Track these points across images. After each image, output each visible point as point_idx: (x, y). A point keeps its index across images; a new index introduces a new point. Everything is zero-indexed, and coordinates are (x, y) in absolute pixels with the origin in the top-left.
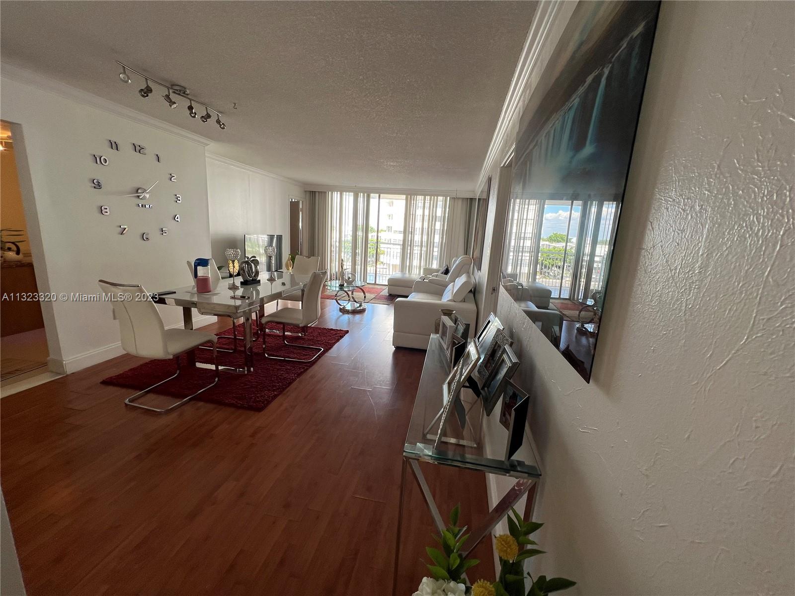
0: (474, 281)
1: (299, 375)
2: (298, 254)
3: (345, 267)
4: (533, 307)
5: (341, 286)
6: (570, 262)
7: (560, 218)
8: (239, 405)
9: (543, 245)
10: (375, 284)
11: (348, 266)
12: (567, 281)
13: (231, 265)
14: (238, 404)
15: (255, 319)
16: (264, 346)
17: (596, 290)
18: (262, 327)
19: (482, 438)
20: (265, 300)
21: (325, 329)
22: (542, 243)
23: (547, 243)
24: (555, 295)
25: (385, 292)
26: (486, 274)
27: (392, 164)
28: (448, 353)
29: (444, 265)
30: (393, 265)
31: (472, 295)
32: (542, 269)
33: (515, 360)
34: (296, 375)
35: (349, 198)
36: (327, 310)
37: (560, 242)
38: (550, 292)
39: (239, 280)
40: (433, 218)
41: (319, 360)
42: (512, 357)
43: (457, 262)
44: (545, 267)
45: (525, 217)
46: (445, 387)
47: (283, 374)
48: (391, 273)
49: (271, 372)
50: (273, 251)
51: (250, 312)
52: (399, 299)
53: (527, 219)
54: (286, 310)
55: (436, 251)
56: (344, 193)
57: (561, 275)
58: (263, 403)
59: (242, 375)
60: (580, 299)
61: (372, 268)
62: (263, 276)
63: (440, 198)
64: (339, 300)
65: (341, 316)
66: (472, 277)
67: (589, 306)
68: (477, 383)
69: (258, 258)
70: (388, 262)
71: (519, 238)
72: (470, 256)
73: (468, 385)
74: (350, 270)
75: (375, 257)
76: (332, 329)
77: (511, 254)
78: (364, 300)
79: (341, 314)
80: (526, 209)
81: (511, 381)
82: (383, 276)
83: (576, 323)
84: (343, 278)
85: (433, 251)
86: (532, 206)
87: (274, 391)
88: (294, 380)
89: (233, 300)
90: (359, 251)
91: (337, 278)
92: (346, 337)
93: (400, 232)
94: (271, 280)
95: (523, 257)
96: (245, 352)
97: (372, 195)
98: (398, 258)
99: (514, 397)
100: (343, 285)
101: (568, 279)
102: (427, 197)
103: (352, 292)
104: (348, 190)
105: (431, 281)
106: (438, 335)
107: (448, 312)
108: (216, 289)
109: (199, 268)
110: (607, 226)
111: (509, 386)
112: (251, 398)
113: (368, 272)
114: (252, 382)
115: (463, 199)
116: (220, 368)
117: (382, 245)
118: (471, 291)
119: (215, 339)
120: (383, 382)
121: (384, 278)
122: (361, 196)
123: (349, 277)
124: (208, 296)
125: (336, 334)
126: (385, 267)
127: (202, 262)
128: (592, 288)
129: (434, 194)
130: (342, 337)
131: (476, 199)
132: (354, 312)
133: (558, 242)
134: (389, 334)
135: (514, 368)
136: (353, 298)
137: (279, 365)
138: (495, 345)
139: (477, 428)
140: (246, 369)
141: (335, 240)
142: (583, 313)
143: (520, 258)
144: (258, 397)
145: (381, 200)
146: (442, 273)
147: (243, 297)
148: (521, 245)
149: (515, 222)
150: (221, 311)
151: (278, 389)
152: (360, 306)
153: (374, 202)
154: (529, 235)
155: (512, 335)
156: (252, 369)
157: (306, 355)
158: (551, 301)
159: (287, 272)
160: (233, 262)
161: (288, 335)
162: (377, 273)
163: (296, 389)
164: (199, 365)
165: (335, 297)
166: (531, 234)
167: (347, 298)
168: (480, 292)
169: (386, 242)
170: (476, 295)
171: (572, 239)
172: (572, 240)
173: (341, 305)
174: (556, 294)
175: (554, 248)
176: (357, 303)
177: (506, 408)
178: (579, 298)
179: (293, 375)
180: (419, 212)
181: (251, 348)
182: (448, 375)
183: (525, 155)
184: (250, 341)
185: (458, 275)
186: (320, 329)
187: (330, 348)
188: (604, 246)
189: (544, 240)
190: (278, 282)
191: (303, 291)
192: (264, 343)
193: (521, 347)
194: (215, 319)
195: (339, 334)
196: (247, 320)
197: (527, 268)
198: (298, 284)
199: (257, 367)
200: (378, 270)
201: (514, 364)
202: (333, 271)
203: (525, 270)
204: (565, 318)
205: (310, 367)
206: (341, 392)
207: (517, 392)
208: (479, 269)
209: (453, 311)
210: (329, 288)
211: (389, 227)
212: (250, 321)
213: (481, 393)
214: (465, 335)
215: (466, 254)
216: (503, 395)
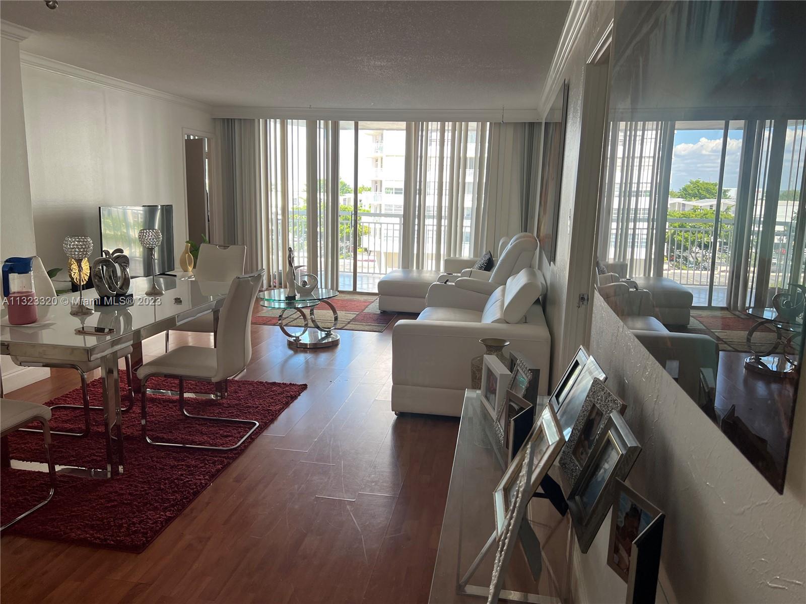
0: (544, 283)
1: (213, 476)
2: (204, 241)
3: (296, 264)
4: (659, 329)
5: (290, 300)
6: (727, 237)
7: (704, 152)
8: (98, 541)
9: (673, 204)
10: (354, 292)
11: (301, 259)
12: (723, 271)
13: (75, 266)
14: (95, 539)
15: (125, 369)
16: (143, 422)
17: (779, 289)
18: (137, 385)
19: (573, 588)
20: (142, 332)
21: (261, 383)
22: (671, 201)
23: (681, 200)
24: (699, 300)
25: (374, 307)
26: (565, 268)
27: (378, 63)
28: (500, 428)
29: (484, 253)
30: (386, 254)
31: (539, 309)
32: (672, 251)
33: (631, 442)
34: (207, 477)
35: (298, 131)
36: (264, 345)
37: (705, 197)
38: (689, 297)
39: (90, 297)
40: (459, 163)
41: (251, 447)
42: (626, 435)
43: (509, 246)
44: (679, 247)
45: (637, 154)
46: (499, 498)
47: (182, 475)
48: (383, 271)
49: (159, 472)
50: (155, 236)
51: (115, 356)
52: (401, 322)
53: (641, 157)
54: (183, 350)
55: (468, 226)
56: (289, 121)
57: (710, 261)
58: (145, 534)
59: (102, 483)
60: (750, 307)
61: (347, 261)
62: (139, 286)
63: (473, 125)
64: (286, 325)
65: (291, 356)
66: (539, 274)
67: (768, 321)
68: (559, 486)
69: (126, 253)
70: (378, 249)
71: (627, 194)
72: (533, 233)
73: (543, 492)
74: (306, 268)
75: (352, 239)
76: (274, 384)
77: (614, 225)
78: (335, 324)
79: (291, 352)
80: (639, 139)
81: (627, 483)
82: (368, 277)
83: (743, 355)
84: (292, 285)
85: (462, 226)
86: (650, 132)
87: (165, 509)
88: (204, 487)
89: (81, 337)
90: (321, 229)
91: (280, 284)
92: (303, 397)
93: (397, 191)
94: (154, 292)
95: (637, 230)
96: (105, 435)
97: (342, 123)
98: (397, 241)
99: (635, 514)
100: (294, 298)
101: (724, 268)
102: (447, 123)
103: (312, 310)
104: (297, 115)
105: (460, 285)
106: (479, 392)
107: (494, 345)
108: (46, 315)
109: (12, 276)
110: (795, 165)
111: (623, 495)
112: (121, 526)
113: (341, 269)
114: (123, 494)
115: (516, 124)
116: (58, 468)
117: (364, 219)
118: (537, 301)
119: (47, 413)
120: (375, 485)
121: (371, 281)
122: (322, 126)
123: (305, 282)
124: (30, 331)
125: (282, 393)
126: (371, 258)
127: (19, 265)
128: (772, 284)
129: (460, 117)
130: (294, 398)
131: (541, 123)
132: (317, 348)
133: (701, 199)
134: (384, 388)
135: (631, 458)
136: (313, 321)
137: (175, 458)
138: (591, 412)
139: (564, 570)
140: (109, 468)
141: (274, 210)
142: (757, 335)
143: (630, 232)
144: (134, 524)
145: (360, 131)
146: (480, 268)
147: (99, 330)
148: (633, 206)
149: (619, 162)
150: (58, 357)
151: (173, 506)
152: (328, 335)
153: (346, 136)
154: (645, 187)
155: (623, 389)
156: (121, 469)
157: (227, 436)
158: (693, 313)
159: (185, 276)
160: (79, 262)
161: (189, 399)
162: (359, 270)
163: (208, 504)
164: (17, 465)
165: (280, 321)
166: (649, 185)
167: (301, 321)
168: (556, 302)
169: (372, 211)
170: (549, 308)
171: (728, 191)
172: (729, 194)
173: (290, 336)
174: (702, 300)
175: (695, 209)
176: (322, 330)
177: (620, 536)
178: (747, 305)
179: (202, 477)
180: (433, 151)
181: (117, 427)
182: (504, 473)
183: (633, 44)
184: (114, 413)
185: (511, 270)
186: (252, 383)
187: (272, 421)
188: (791, 203)
189: (674, 196)
190: (168, 296)
191: (216, 312)
192: (144, 415)
193: (642, 411)
194: (44, 373)
195: (290, 392)
196: (110, 372)
197: (644, 250)
198: (206, 299)
199: (131, 463)
200: (359, 264)
201: (631, 451)
202: (274, 270)
203: (641, 253)
204: (721, 346)
205: (234, 459)
206: (297, 507)
207: (639, 507)
208: (552, 258)
209: (505, 341)
210: (266, 304)
211: (376, 182)
212: (115, 373)
213: (567, 506)
214: (532, 392)
215: (526, 232)
216: (611, 510)
